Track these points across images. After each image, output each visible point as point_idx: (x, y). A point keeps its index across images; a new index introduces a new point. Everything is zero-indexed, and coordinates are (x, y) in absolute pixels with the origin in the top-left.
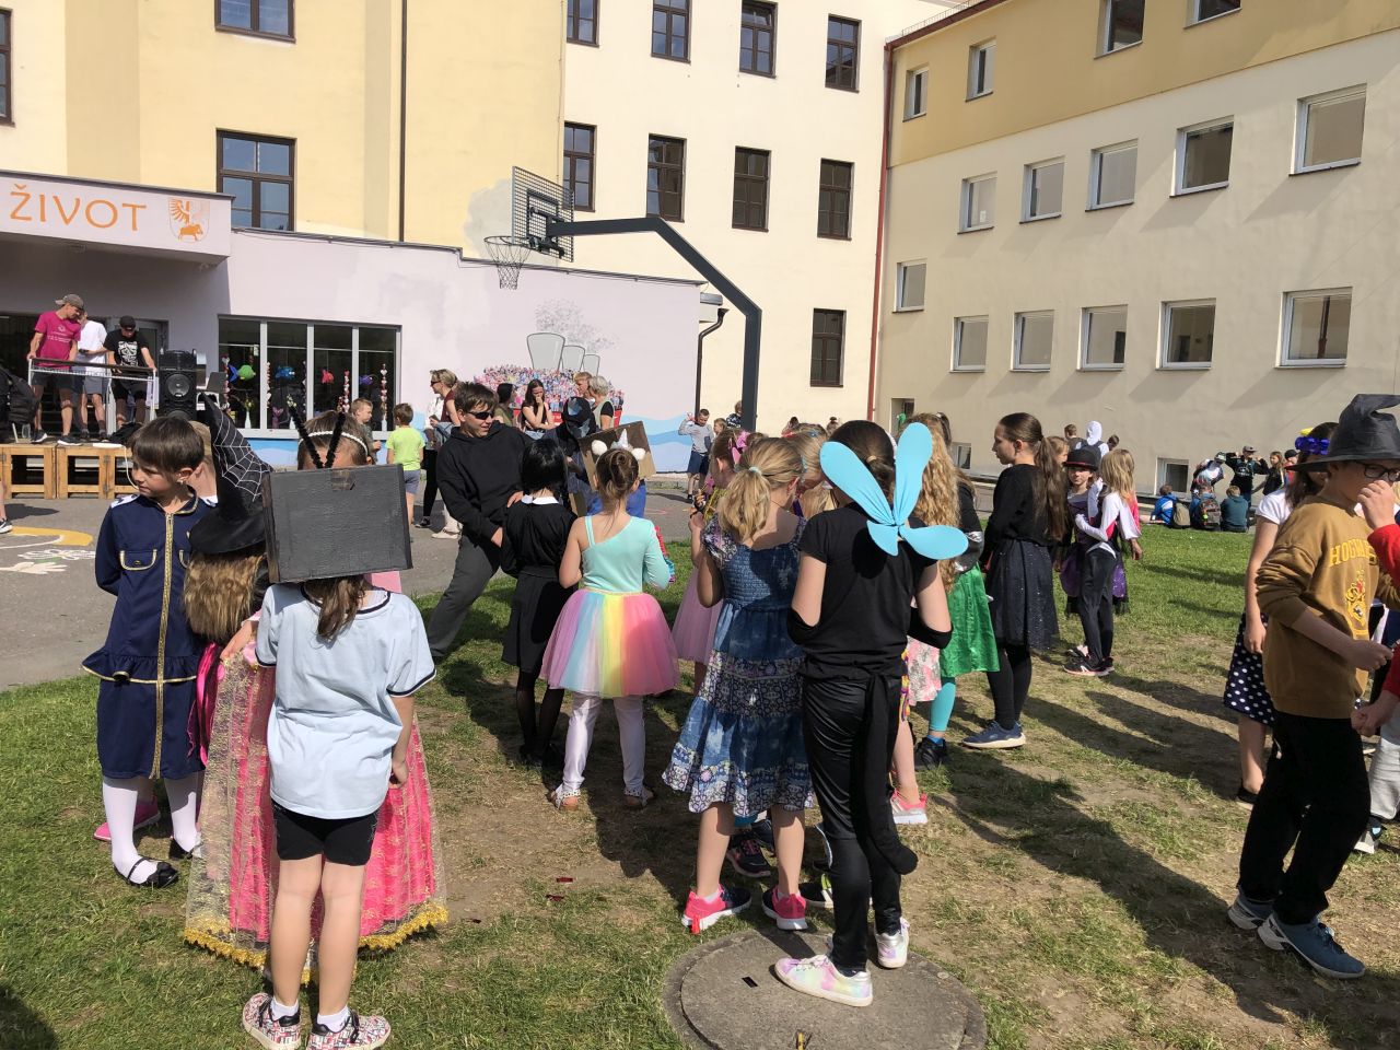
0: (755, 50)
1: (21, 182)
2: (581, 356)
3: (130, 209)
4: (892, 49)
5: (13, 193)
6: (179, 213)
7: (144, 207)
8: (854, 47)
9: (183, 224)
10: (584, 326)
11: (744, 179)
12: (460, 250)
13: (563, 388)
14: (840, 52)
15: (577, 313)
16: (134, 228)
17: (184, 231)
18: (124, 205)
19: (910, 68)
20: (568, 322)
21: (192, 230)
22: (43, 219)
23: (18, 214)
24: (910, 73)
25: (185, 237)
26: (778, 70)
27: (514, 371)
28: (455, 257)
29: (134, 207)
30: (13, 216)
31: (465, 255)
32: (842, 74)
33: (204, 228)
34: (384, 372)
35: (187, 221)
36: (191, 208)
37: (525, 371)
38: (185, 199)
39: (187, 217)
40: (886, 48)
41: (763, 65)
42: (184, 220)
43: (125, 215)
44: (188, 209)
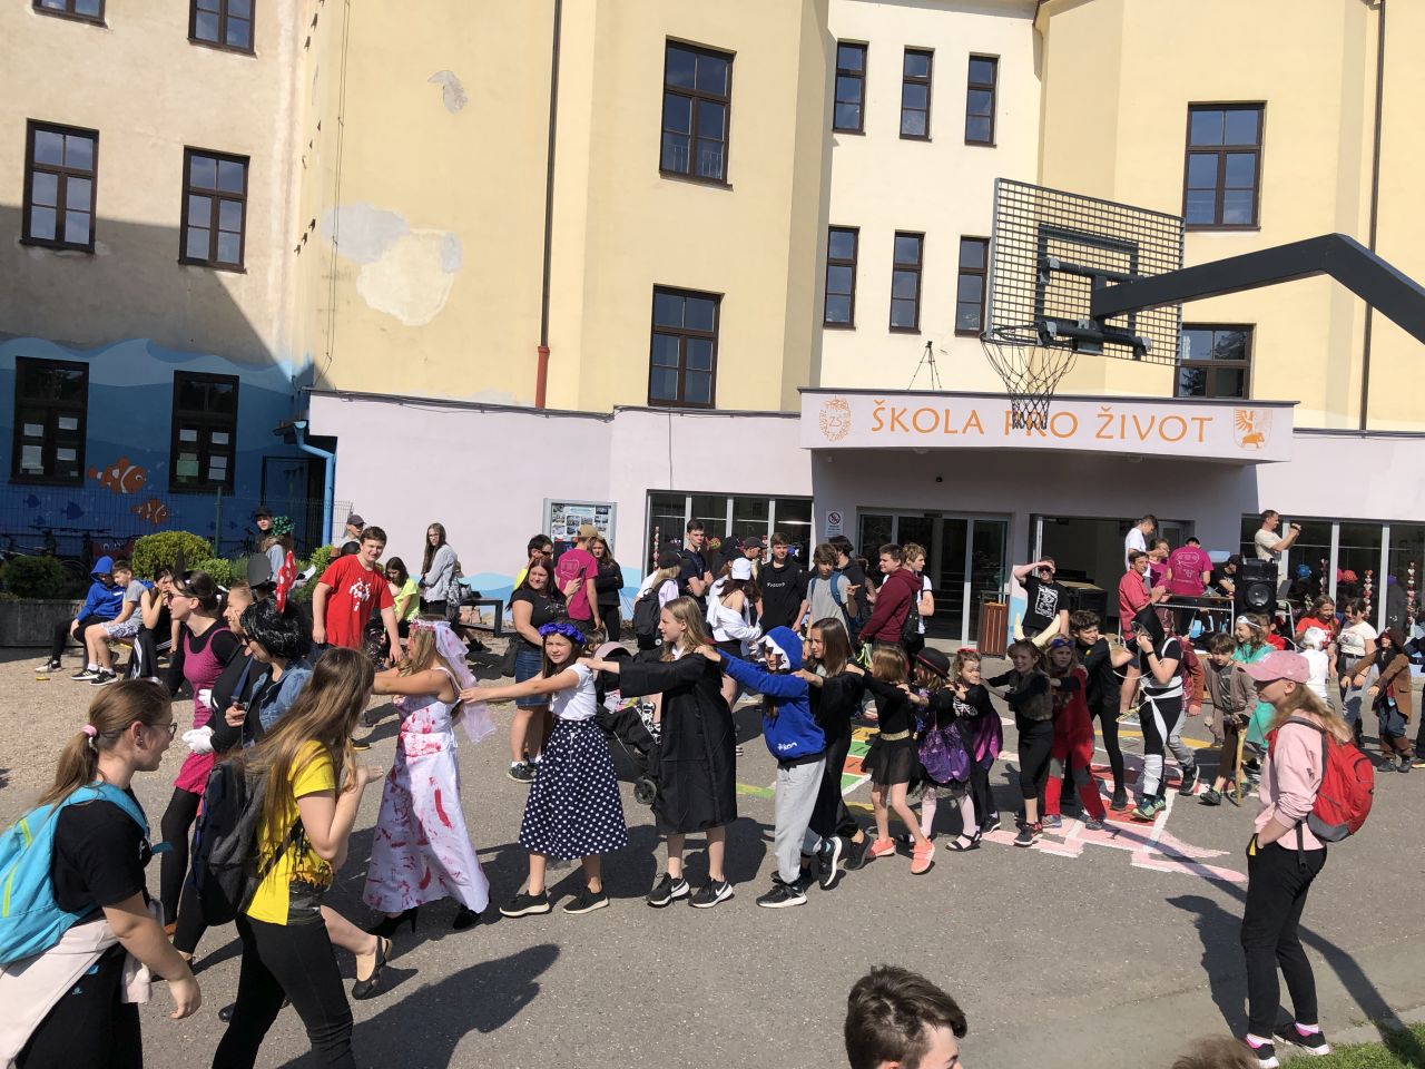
1: (1106, 405)
3: (1198, 422)
5: (1099, 416)
6: (1244, 423)
7: (1210, 419)
16: (1201, 440)
17: (1247, 440)
18: (1193, 419)
22: (1123, 437)
23: (1103, 434)
25: (1247, 445)
29: (1202, 420)
30: (1098, 436)
34: (1411, 571)
35: (1250, 430)
36: (1254, 418)
38: (1249, 409)
42: (1247, 429)
43: (1193, 427)
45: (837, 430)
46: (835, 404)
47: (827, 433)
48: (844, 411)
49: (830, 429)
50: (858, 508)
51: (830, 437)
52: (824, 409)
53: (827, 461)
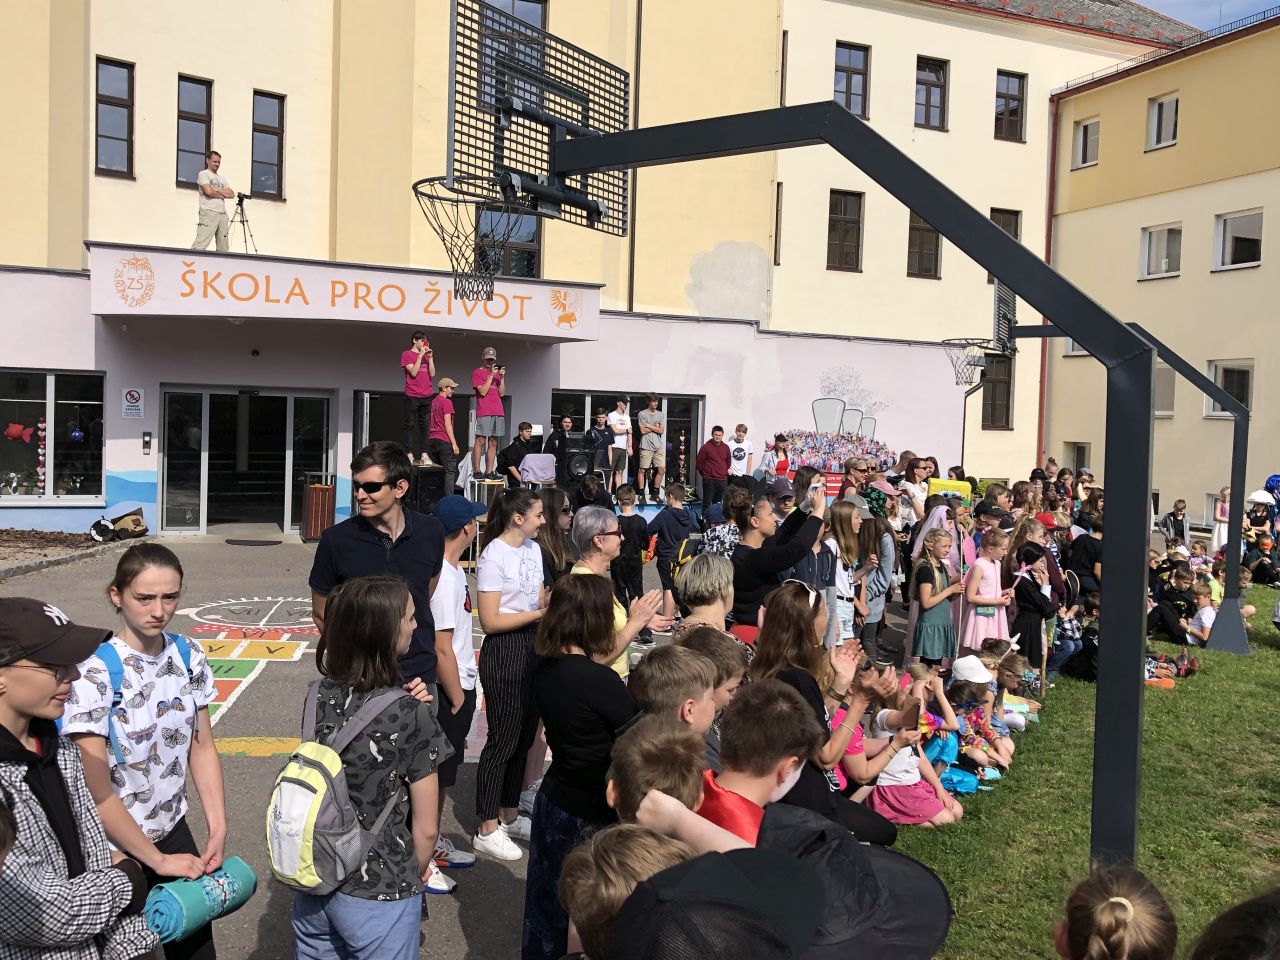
0: (928, 105)
1: (434, 279)
2: (859, 419)
3: (519, 301)
4: (1057, 100)
5: (427, 290)
6: (559, 303)
7: (530, 298)
8: (1021, 99)
9: (560, 313)
10: (862, 390)
11: (918, 229)
12: (757, 323)
13: (843, 450)
14: (1007, 104)
15: (856, 378)
16: (522, 318)
17: (562, 319)
18: (514, 297)
19: (1077, 119)
20: (849, 387)
21: (567, 318)
22: (450, 312)
23: (430, 309)
24: (1077, 123)
25: (563, 324)
26: (951, 123)
27: (800, 436)
28: (752, 330)
29: (522, 299)
30: (426, 311)
31: (761, 328)
32: (1009, 124)
33: (577, 316)
34: (682, 438)
35: (564, 309)
36: (568, 298)
37: (810, 435)
38: (563, 290)
39: (564, 306)
40: (1052, 99)
41: (935, 121)
42: (562, 309)
43: (515, 304)
44: (565, 299)
45: (138, 294)
46: (134, 264)
47: (125, 297)
48: (146, 272)
49: (128, 291)
50: (162, 384)
51: (129, 301)
52: (121, 268)
53: (123, 331)
